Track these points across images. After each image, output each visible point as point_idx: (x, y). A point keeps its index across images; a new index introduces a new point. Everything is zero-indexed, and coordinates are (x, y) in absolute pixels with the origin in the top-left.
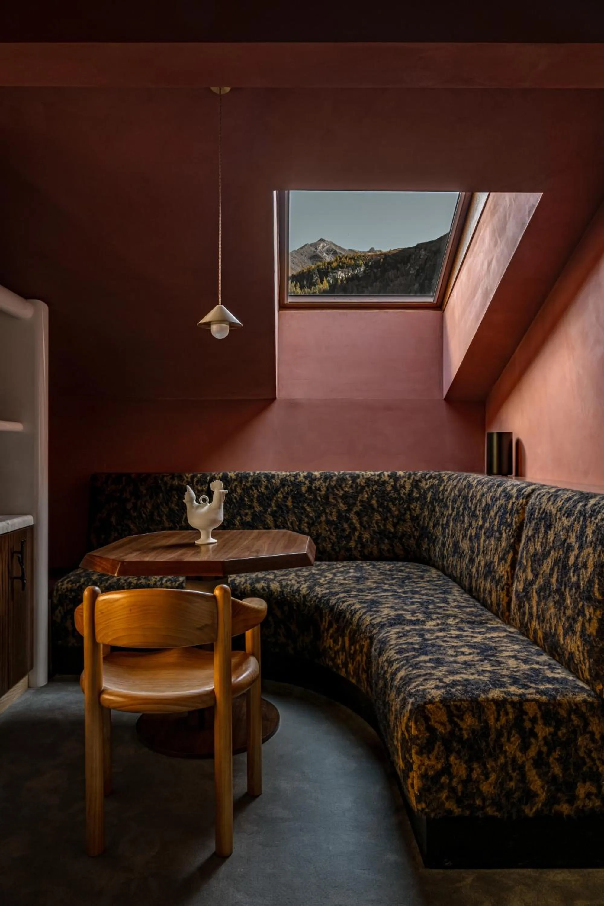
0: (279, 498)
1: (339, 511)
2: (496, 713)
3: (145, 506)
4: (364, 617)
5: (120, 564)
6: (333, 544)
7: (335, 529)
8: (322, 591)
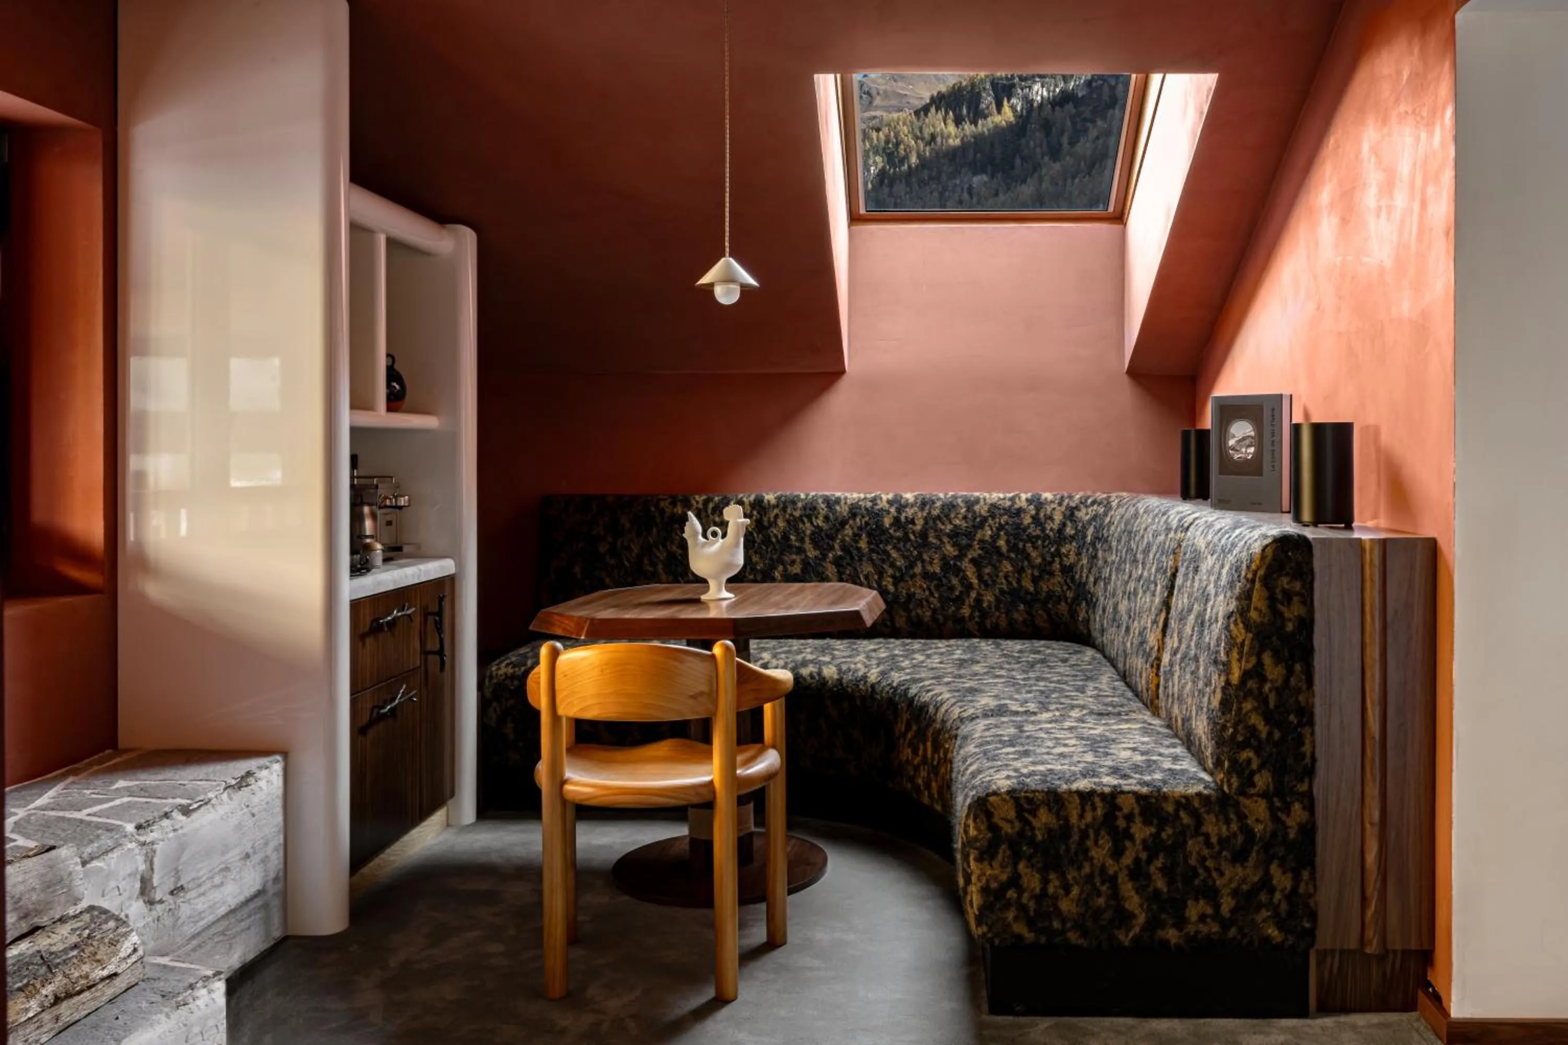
0: (846, 535)
1: (944, 558)
2: (1079, 807)
3: (629, 549)
4: (952, 709)
5: (588, 622)
6: (934, 611)
7: (937, 588)
8: (900, 677)
